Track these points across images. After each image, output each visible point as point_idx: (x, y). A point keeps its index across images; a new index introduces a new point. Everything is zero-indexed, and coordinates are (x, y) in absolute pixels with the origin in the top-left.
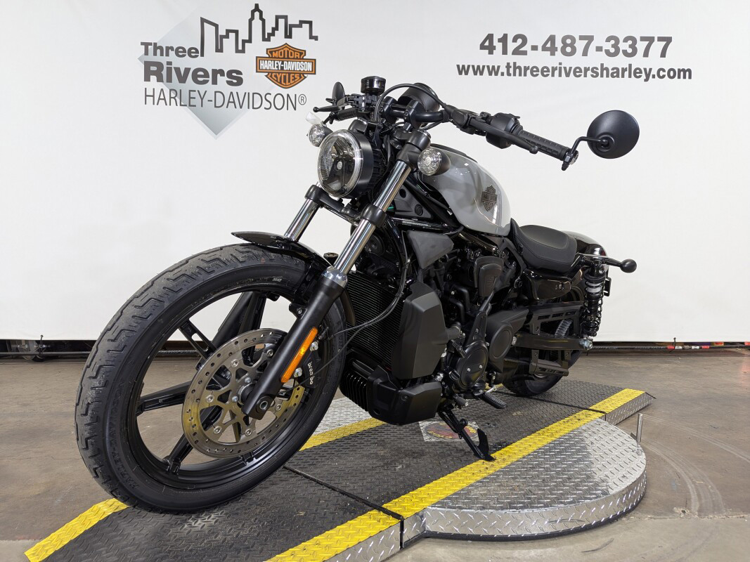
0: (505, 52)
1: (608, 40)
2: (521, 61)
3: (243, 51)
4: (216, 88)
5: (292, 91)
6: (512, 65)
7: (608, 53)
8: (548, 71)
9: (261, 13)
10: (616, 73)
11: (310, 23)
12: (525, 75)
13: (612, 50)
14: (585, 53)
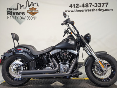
0: (74, 7)
1: (95, 4)
2: (78, 9)
3: (25, 9)
4: (20, 16)
5: (34, 16)
6: (76, 10)
7: (95, 6)
8: (83, 10)
9: (28, 2)
10: (97, 10)
11: (37, 3)
12: (78, 11)
13: (96, 6)
14: (90, 7)
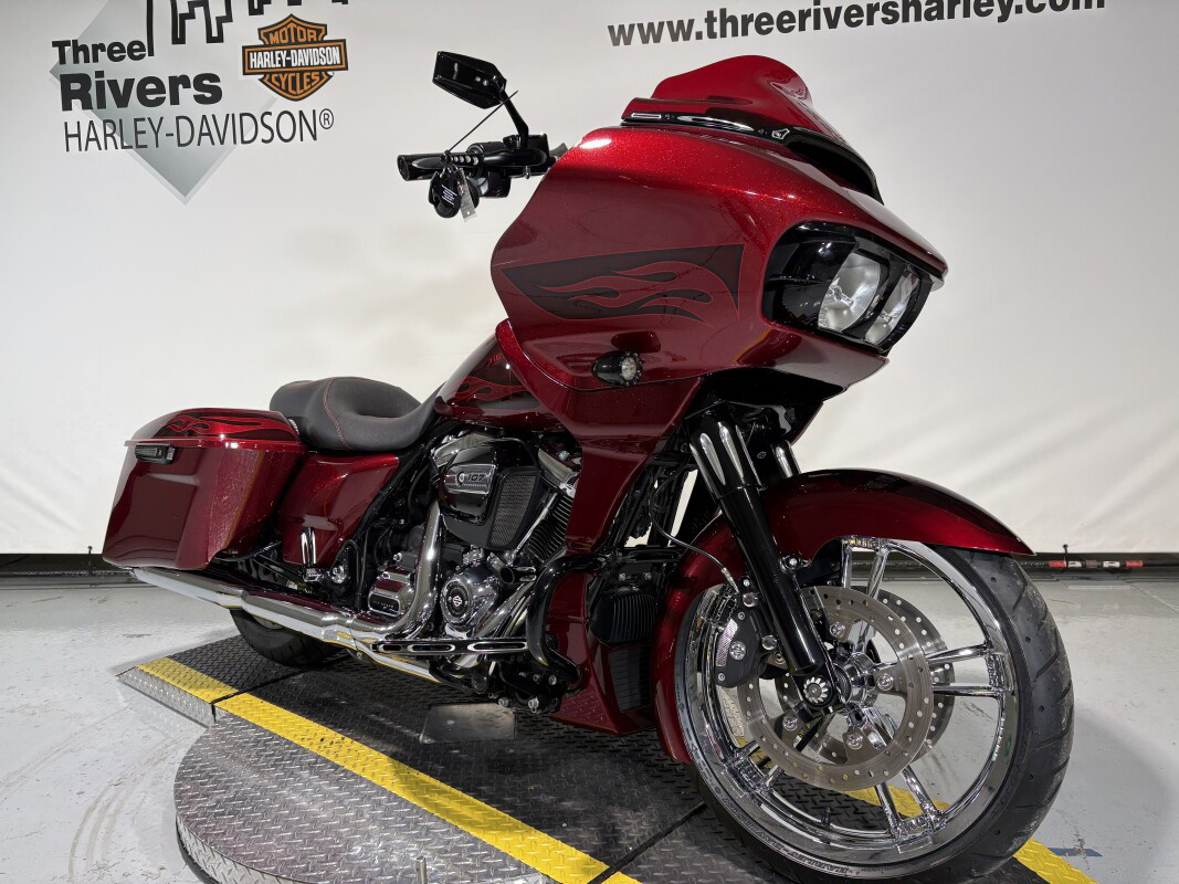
6: (717, 15)
8: (792, 19)
10: (937, 9)
12: (745, 33)
